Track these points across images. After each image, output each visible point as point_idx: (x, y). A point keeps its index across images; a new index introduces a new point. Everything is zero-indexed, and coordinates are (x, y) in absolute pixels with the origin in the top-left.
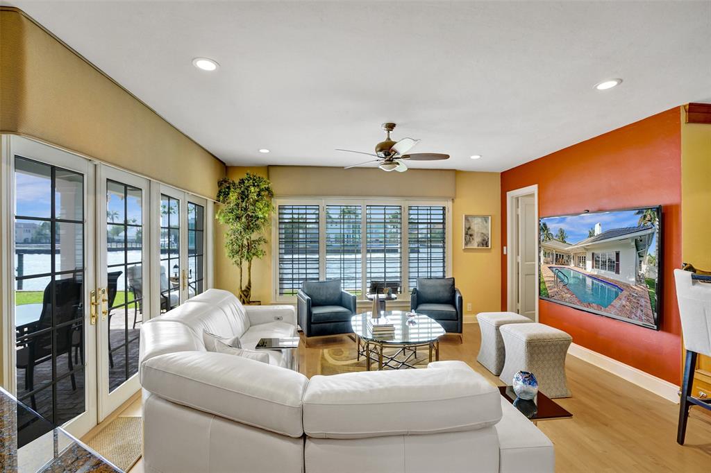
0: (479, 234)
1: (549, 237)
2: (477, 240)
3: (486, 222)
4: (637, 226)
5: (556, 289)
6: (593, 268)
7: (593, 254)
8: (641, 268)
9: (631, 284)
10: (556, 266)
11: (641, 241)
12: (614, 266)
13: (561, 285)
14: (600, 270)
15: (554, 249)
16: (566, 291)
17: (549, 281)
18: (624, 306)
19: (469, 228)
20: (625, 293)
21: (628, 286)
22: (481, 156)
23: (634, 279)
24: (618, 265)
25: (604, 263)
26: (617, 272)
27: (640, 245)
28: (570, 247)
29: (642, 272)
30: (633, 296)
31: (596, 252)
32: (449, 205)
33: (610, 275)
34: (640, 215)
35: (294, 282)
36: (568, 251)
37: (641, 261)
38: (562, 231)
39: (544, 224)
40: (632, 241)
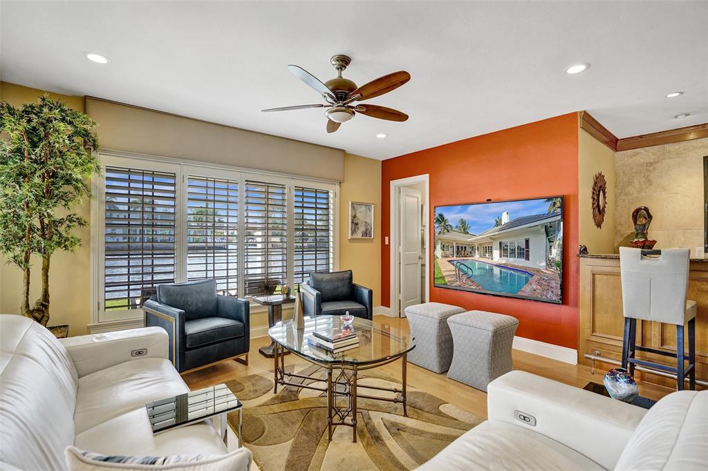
0: (363, 224)
1: (447, 228)
2: (362, 229)
3: (369, 211)
4: (547, 213)
5: (458, 283)
6: (501, 257)
7: (500, 243)
8: (551, 252)
9: (542, 268)
10: (458, 259)
11: (551, 227)
12: (524, 253)
13: (465, 278)
14: (508, 258)
15: (454, 241)
16: (470, 283)
17: (449, 275)
18: (535, 290)
20: (536, 278)
21: (538, 271)
22: (387, 135)
23: (544, 264)
24: (528, 251)
25: (513, 251)
26: (527, 258)
27: (549, 231)
28: (474, 238)
29: (552, 256)
30: (544, 279)
31: (503, 241)
32: (333, 189)
33: (520, 262)
34: (550, 203)
35: (131, 287)
36: (471, 242)
37: (551, 246)
38: (463, 222)
39: (441, 215)
40: (542, 228)
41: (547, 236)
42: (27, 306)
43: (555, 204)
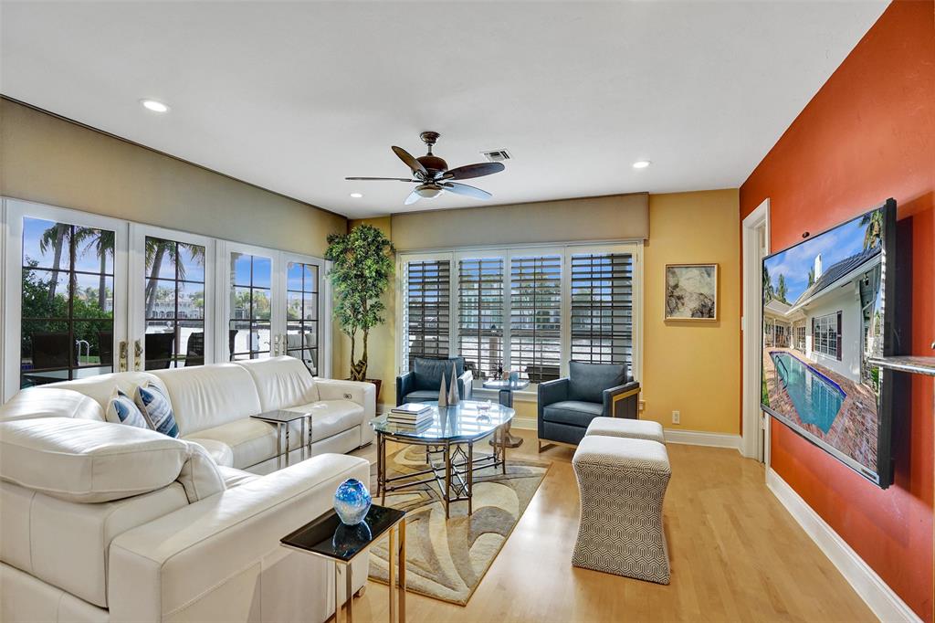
0: (695, 296)
1: (770, 293)
2: (691, 304)
3: (709, 275)
4: (862, 251)
6: (813, 349)
7: (813, 321)
8: (866, 345)
9: (855, 382)
10: (777, 349)
11: (867, 283)
12: (836, 343)
13: (781, 387)
14: (820, 354)
15: (775, 316)
16: (786, 398)
17: (770, 380)
18: (847, 430)
19: (676, 286)
20: (848, 401)
21: (851, 386)
22: (650, 162)
23: (857, 371)
24: (840, 341)
25: (825, 338)
26: (839, 355)
27: (865, 294)
28: (790, 311)
29: (868, 354)
30: (857, 408)
31: (816, 316)
32: (636, 250)
33: (831, 363)
36: (788, 318)
37: (866, 330)
38: (782, 280)
39: (766, 271)
40: (857, 286)
41: (863, 306)
42: (352, 361)
43: (872, 226)
